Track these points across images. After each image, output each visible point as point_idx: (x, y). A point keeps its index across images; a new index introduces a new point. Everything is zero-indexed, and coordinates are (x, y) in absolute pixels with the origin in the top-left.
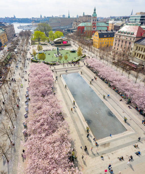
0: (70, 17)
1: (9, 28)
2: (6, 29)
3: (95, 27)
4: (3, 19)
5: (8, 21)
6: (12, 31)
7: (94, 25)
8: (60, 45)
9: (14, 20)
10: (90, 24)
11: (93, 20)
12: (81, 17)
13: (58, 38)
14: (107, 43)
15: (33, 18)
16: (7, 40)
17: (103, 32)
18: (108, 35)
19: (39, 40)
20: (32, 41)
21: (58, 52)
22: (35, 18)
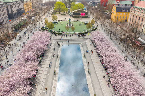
3: (119, 1)
8: (79, 16)
16: (32, 8)
17: (122, 7)
18: (126, 10)
19: (60, 10)
20: (54, 11)
21: (70, 22)
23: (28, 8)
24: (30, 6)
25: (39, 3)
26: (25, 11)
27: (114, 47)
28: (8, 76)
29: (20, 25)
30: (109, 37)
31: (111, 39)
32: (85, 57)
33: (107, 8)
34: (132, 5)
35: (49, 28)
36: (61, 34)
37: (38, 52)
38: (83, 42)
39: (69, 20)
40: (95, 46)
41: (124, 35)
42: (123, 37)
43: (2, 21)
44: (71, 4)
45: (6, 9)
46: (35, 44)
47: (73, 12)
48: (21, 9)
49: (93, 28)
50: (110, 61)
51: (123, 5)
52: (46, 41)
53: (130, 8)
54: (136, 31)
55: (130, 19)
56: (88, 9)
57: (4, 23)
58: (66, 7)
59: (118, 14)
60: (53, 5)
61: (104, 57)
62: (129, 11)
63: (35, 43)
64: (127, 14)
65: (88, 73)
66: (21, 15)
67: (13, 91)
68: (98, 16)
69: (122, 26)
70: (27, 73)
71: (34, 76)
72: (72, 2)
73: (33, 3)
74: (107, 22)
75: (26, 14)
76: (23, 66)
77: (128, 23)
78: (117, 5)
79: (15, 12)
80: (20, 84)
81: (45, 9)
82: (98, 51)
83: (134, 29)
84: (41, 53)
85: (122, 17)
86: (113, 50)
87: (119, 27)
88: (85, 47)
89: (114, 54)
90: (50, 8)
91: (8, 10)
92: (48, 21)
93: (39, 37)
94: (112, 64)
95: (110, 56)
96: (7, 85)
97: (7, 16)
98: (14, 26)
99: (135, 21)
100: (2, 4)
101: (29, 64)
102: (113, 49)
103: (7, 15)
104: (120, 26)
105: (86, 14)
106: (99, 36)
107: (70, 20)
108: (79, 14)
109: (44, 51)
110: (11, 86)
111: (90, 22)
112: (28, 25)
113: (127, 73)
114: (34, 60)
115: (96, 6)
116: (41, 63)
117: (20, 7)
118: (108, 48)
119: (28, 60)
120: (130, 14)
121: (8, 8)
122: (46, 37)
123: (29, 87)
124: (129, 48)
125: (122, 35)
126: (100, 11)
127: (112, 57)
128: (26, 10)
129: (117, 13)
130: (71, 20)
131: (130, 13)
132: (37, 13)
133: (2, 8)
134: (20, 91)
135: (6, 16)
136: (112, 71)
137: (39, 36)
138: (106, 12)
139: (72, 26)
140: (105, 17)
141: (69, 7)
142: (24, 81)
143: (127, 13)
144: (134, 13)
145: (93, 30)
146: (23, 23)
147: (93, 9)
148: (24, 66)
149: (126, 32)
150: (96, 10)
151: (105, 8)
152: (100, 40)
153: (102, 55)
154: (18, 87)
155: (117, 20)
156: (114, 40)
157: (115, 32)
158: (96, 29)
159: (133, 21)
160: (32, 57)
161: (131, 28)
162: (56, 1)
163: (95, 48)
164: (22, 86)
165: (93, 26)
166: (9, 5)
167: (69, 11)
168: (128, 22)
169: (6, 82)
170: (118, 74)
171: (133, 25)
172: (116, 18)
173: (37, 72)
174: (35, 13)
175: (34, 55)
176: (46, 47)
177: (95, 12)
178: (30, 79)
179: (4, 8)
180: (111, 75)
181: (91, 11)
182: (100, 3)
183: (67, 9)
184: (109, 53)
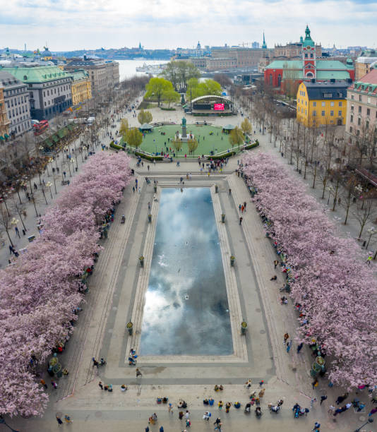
3: (313, 71)
10: (299, 64)
15: (181, 49)
16: (90, 94)
17: (323, 85)
18: (336, 92)
19: (159, 98)
20: (144, 100)
21: (184, 129)
22: (184, 50)
23: (82, 96)
24: (86, 91)
25: (109, 82)
26: (74, 101)
27: (307, 196)
28: (23, 268)
29: (58, 137)
30: (293, 167)
31: (300, 172)
32: (223, 222)
33: (282, 90)
34: (350, 81)
35: (130, 144)
36: (160, 160)
37: (98, 207)
38: (220, 182)
39: (181, 122)
40: (253, 193)
41: (338, 161)
42: (334, 166)
43: (16, 129)
44: (187, 82)
45: (28, 99)
46: (92, 186)
47: (193, 101)
48: (64, 97)
49: (247, 143)
50: (296, 236)
51: (326, 81)
52: (120, 179)
53: (346, 88)
54: (373, 149)
55: (352, 116)
56: (232, 93)
57: (19, 133)
58: (176, 90)
59: (315, 104)
60: (143, 87)
61: (276, 223)
62: (345, 95)
63: (92, 182)
64: (340, 105)
65: (229, 266)
66: (64, 112)
67: (40, 303)
68: (259, 111)
69: (329, 135)
70: (70, 262)
71: (90, 271)
72: (190, 77)
73: (93, 83)
74: (286, 126)
75: (74, 109)
76: (61, 243)
77: (347, 129)
78: (308, 81)
79: (48, 106)
80: (55, 289)
81: (123, 95)
82: (260, 208)
83: (367, 144)
84: (105, 211)
85: (328, 112)
86: (304, 205)
87: (322, 140)
88: (225, 196)
89: (306, 216)
90: (136, 94)
91: (32, 101)
92: (127, 125)
93: (103, 167)
94: (300, 245)
95: (295, 221)
96: (22, 290)
97: (29, 115)
98: (42, 141)
99: (368, 122)
100: (21, 88)
101: (76, 240)
102: (304, 201)
103: (29, 113)
104: (323, 138)
105: (227, 105)
106: (266, 166)
107: (184, 121)
108: (208, 107)
109: (113, 204)
110: (34, 293)
111: (240, 127)
112: (78, 137)
113: (340, 270)
114: (89, 229)
115: (253, 86)
116: (106, 237)
117: (61, 94)
118: (289, 198)
119: (74, 229)
120: (348, 104)
121: (32, 96)
122: (121, 168)
123: (78, 298)
124: (354, 199)
125: (331, 162)
126: (264, 97)
127: (300, 224)
128: (76, 100)
129: (312, 102)
130: (187, 123)
131: (348, 102)
132: (102, 105)
133: (20, 96)
134: (55, 304)
135: (27, 115)
136: (296, 264)
137: (102, 164)
138: (282, 99)
139: (191, 137)
140: (279, 112)
141: (183, 91)
142: (63, 280)
143: (340, 101)
144: (360, 100)
145: (247, 148)
146: (65, 132)
147: (244, 93)
148: (63, 243)
149: (344, 152)
150: (254, 97)
151: (278, 89)
152: (267, 176)
153: (272, 218)
154: (50, 295)
155: (314, 121)
156: (309, 177)
157: (310, 153)
158: (256, 145)
159: (361, 121)
160: (82, 221)
161: (357, 142)
162: (151, 77)
163: (253, 197)
164: (59, 294)
165: (247, 138)
166: (36, 89)
167: (183, 100)
168: (345, 125)
169: (22, 282)
170: (315, 271)
171: (361, 133)
172: (311, 115)
173: (95, 261)
174: (98, 107)
175: (88, 215)
176: (118, 195)
177: (251, 100)
178: (78, 276)
179: (23, 95)
180: (294, 274)
181: (241, 97)
182: (263, 79)
183: (177, 96)
184: (294, 211)
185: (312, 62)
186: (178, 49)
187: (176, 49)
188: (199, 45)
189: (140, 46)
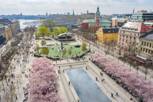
0: (74, 14)
1: (15, 24)
2: (11, 25)
3: (99, 23)
4: (10, 16)
5: (15, 18)
6: (17, 27)
7: (98, 22)
9: (20, 17)
10: (93, 21)
11: (97, 18)
12: (84, 14)
13: (62, 33)
14: (112, 38)
15: (39, 15)
16: (11, 35)
17: (107, 28)
20: (36, 36)
21: (62, 46)
22: (41, 15)
23: (8, 35)
25: (17, 29)
26: (6, 38)
35: (44, 54)
59: (105, 35)
64: (113, 35)
73: (12, 30)
75: (7, 41)
85: (109, 38)
167: (53, 35)
185: (99, 20)
186: (38, 15)
187: (37, 15)
188: (47, 13)
189: (21, 13)
